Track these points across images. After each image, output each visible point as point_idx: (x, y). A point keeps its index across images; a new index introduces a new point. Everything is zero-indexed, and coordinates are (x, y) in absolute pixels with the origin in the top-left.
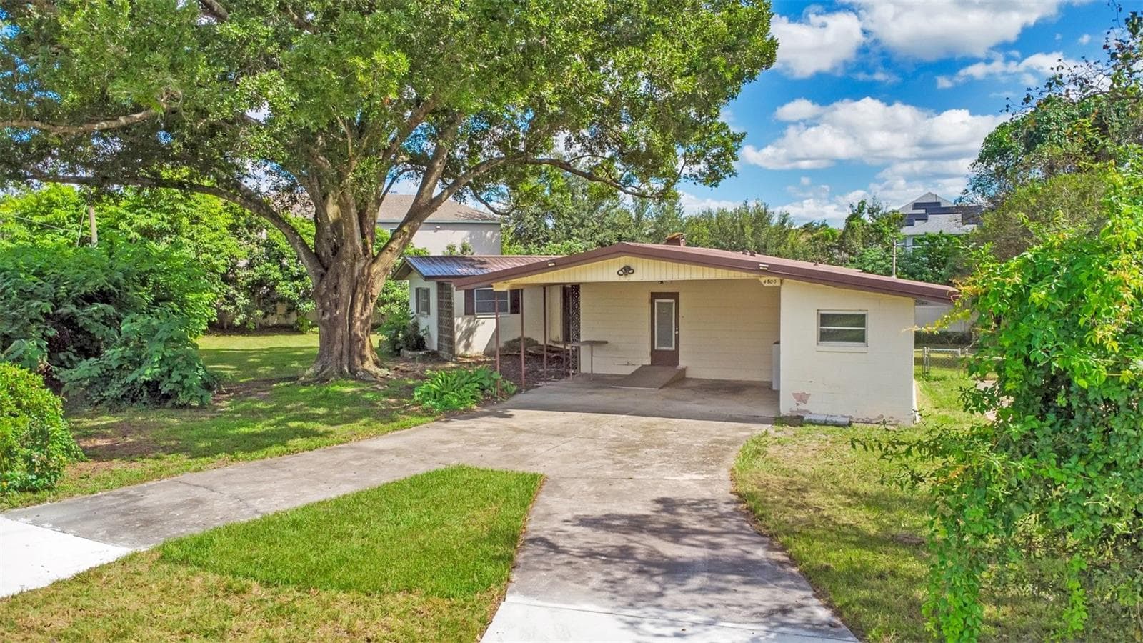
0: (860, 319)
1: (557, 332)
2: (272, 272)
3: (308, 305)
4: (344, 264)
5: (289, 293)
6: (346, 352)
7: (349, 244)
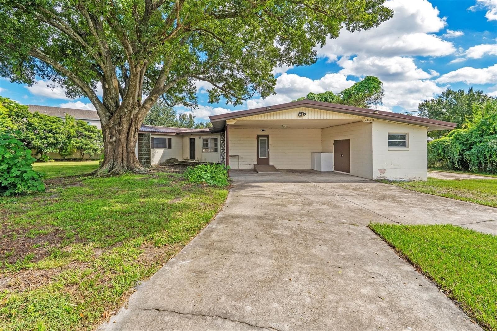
0: (403, 137)
1: (187, 155)
2: (30, 135)
3: (48, 150)
4: (126, 110)
5: (39, 144)
6: (125, 159)
7: (131, 98)
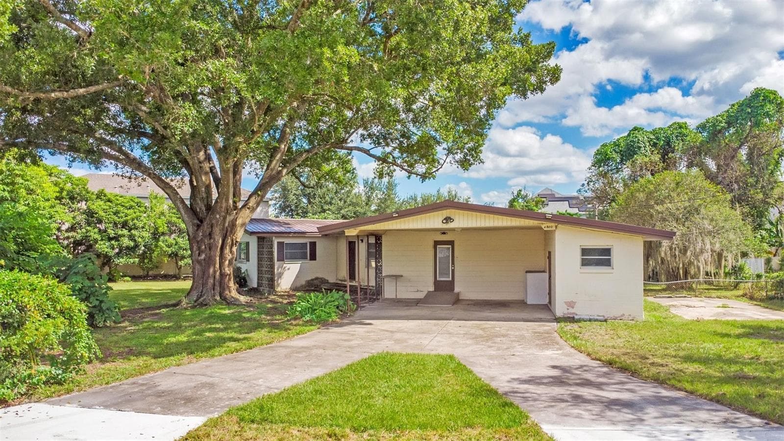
0: (607, 252)
1: (344, 273)
2: (92, 234)
3: (121, 260)
4: (218, 216)
5: (106, 250)
6: (217, 284)
7: (224, 201)
